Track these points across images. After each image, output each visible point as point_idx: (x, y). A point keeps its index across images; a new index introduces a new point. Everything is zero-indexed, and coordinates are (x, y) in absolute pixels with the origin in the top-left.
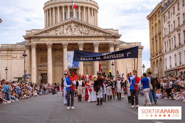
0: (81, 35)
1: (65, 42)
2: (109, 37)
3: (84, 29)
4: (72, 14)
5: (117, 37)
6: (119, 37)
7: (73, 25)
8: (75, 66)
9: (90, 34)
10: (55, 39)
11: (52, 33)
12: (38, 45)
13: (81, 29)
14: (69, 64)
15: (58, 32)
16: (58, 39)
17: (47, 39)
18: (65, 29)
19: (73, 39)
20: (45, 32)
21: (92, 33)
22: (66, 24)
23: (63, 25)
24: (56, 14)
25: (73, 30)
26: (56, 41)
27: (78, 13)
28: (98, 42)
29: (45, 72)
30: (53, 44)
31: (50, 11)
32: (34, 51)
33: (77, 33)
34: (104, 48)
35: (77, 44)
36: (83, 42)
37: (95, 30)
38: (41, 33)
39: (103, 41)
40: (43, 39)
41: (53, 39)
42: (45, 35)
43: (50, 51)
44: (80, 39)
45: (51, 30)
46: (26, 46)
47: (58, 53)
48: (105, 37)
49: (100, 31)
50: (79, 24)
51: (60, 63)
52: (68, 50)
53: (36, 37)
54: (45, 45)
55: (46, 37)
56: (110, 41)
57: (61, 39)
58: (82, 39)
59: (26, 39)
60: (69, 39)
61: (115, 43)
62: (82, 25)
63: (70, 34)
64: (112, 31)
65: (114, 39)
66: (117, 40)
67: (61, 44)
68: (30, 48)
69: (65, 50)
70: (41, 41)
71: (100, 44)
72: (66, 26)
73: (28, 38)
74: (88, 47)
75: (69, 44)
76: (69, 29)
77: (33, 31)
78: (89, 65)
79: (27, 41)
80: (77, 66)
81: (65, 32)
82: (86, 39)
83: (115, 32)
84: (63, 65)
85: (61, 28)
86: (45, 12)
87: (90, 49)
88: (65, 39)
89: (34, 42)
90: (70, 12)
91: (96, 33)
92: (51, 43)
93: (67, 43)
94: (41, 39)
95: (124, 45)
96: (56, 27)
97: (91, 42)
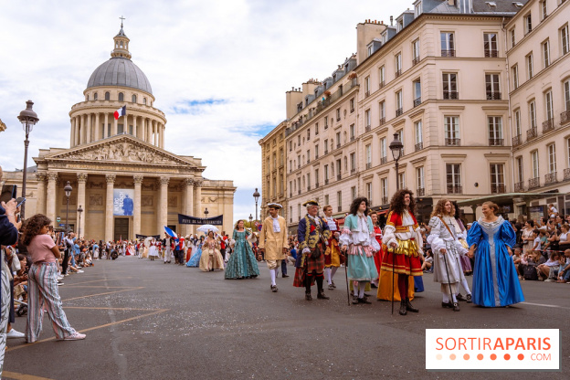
0: (139, 162)
1: (110, 173)
2: (186, 169)
3: (145, 153)
4: (121, 127)
5: (198, 169)
6: (201, 171)
7: (125, 145)
8: (125, 213)
9: (155, 163)
10: (94, 167)
11: (89, 156)
12: (60, 175)
13: (139, 153)
14: (116, 209)
15: (99, 156)
16: (97, 167)
17: (78, 166)
18: (111, 151)
19: (125, 169)
20: (76, 153)
21: (157, 161)
22: (114, 142)
23: (108, 144)
24: (93, 125)
25: (126, 154)
26: (95, 170)
27: (131, 127)
28: (168, 176)
29: (70, 222)
30: (90, 176)
31: (82, 120)
32: (52, 185)
33: (132, 160)
34: (176, 187)
35: (132, 177)
36: (142, 175)
37: (163, 155)
38: (67, 155)
39: (177, 174)
40: (71, 166)
41: (90, 167)
42: (74, 158)
43: (82, 186)
44: (137, 169)
45: (85, 150)
46: (38, 176)
47: (95, 191)
48: (180, 169)
49: (172, 159)
50: (136, 145)
51: (99, 208)
52: (116, 186)
53: (58, 161)
54: (75, 175)
55: (77, 163)
56: (188, 175)
57: (103, 168)
58: (141, 170)
59: (38, 163)
60: (117, 168)
61: (195, 179)
62: (141, 146)
63: (120, 160)
64: (192, 160)
65: (194, 173)
66: (198, 174)
67: (104, 176)
68: (45, 180)
69: (110, 186)
70: (68, 169)
71: (171, 179)
72: (113, 147)
73: (43, 162)
74: (149, 184)
75: (117, 176)
76: (119, 152)
77: (52, 151)
78: (150, 213)
79: (40, 166)
80: (130, 213)
81: (111, 155)
82: (148, 170)
83: (196, 162)
84: (104, 212)
85: (106, 149)
86: (73, 120)
87: (152, 186)
88: (111, 168)
89: (54, 170)
90: (118, 125)
91: (164, 162)
92: (86, 173)
93: (114, 174)
94: (67, 166)
95: (205, 183)
96: (97, 147)
97: (156, 175)
